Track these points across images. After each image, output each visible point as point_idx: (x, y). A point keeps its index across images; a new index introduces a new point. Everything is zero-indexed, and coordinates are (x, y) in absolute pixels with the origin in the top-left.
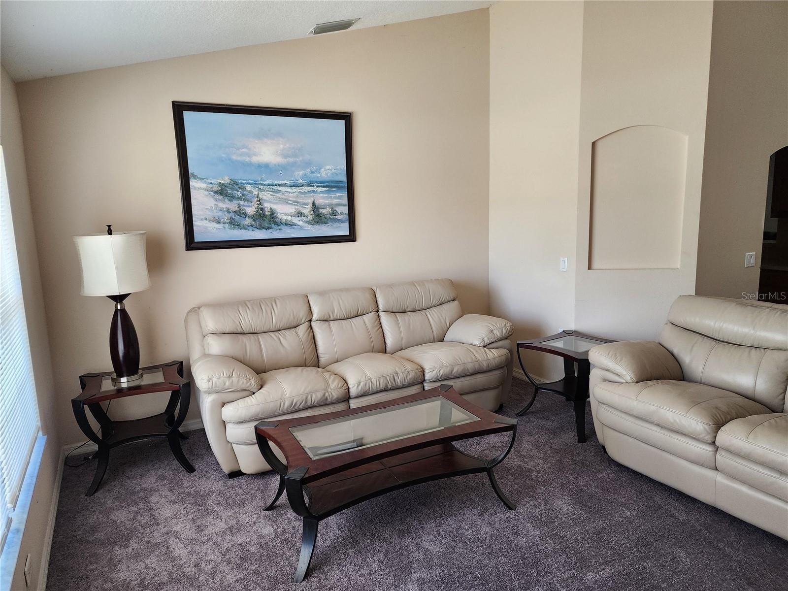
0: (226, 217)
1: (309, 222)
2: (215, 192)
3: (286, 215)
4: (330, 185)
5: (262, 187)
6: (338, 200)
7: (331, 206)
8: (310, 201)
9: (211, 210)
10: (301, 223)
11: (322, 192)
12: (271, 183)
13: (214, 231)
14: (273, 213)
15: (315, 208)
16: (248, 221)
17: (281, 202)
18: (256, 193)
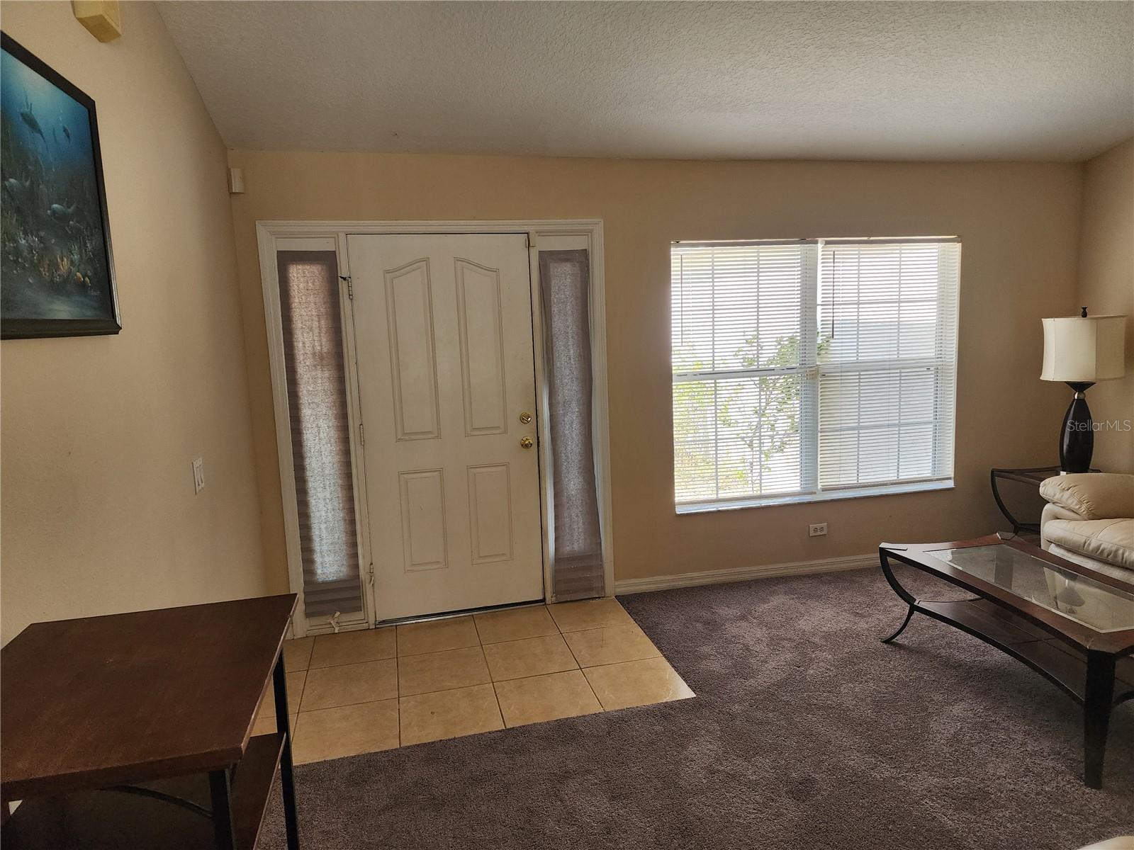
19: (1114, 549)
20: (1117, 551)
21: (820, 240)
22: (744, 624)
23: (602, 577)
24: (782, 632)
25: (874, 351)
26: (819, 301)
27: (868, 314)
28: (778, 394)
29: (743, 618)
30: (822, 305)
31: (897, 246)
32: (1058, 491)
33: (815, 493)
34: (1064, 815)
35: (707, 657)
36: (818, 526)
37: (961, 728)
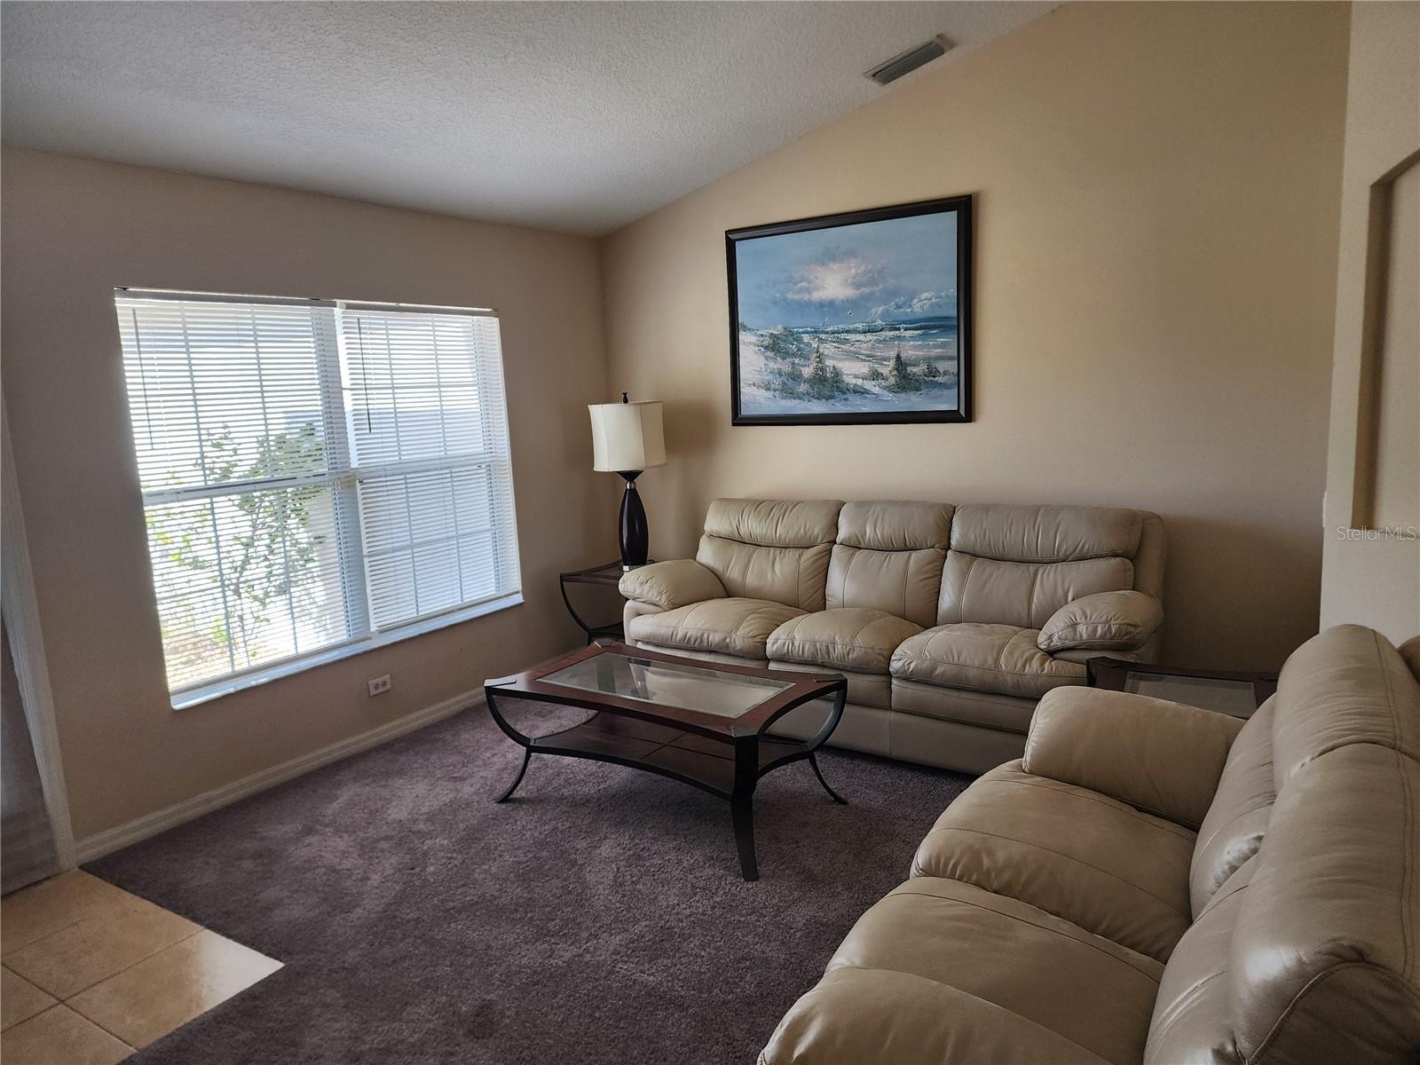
0: (777, 383)
1: (889, 389)
2: (766, 348)
3: (856, 377)
4: (928, 325)
5: (823, 336)
6: (940, 350)
7: (928, 360)
8: (893, 354)
9: (760, 372)
10: (876, 390)
11: (912, 338)
12: (836, 329)
13: (762, 400)
14: (837, 374)
15: (901, 364)
16: (803, 388)
17: (848, 357)
18: (816, 346)
20: (702, 635)
21: (338, 301)
22: (313, 839)
24: (371, 831)
26: (346, 383)
29: (309, 831)
30: (351, 389)
31: (429, 316)
32: (638, 586)
33: (370, 638)
35: (277, 904)
36: (379, 680)
37: (618, 869)
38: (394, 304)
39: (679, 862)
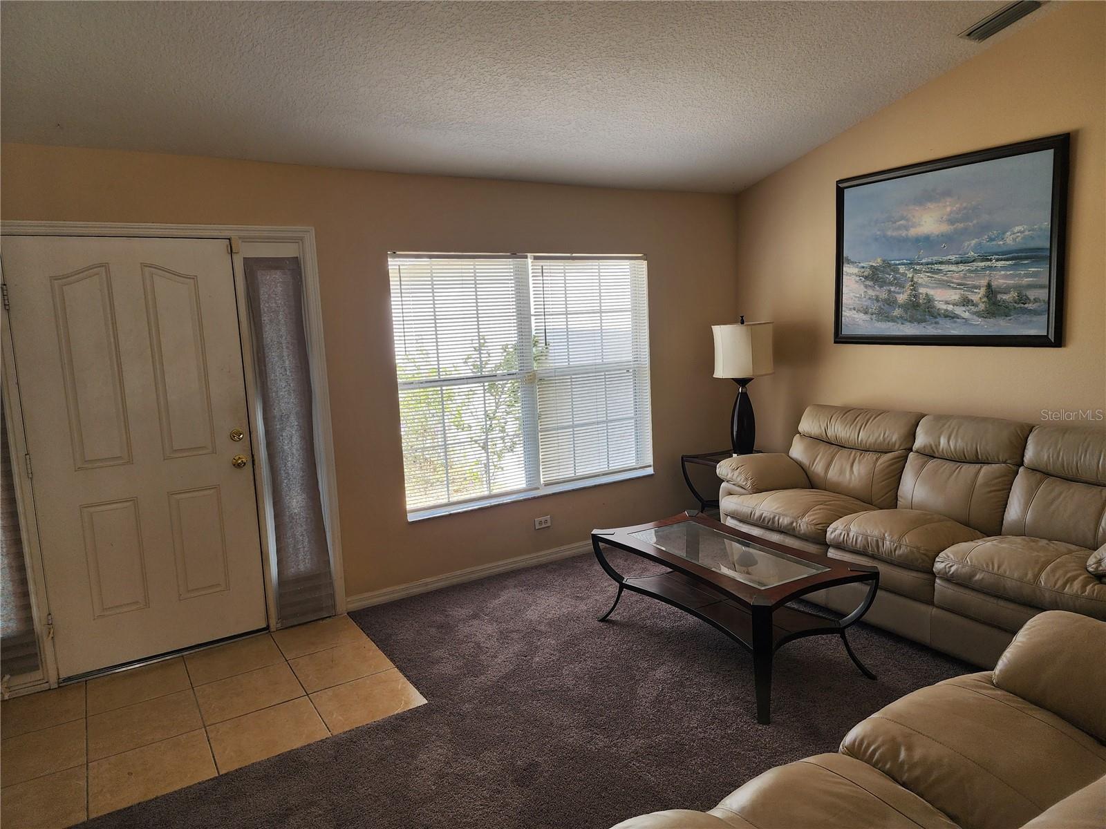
0: (874, 307)
1: (978, 314)
2: (866, 278)
3: (947, 303)
4: (1019, 256)
5: (918, 267)
6: (1031, 279)
7: (1018, 288)
8: (984, 282)
9: (860, 298)
10: (966, 315)
11: (1003, 268)
12: (930, 260)
13: (861, 322)
14: (929, 300)
15: (991, 292)
16: (897, 312)
17: (940, 286)
18: (911, 276)
19: (772, 517)
20: (774, 517)
21: (529, 255)
22: (476, 622)
23: (332, 596)
24: (511, 626)
25: (582, 357)
26: (533, 312)
27: (576, 323)
28: (506, 398)
29: (475, 616)
30: (535, 315)
31: (596, 262)
32: (730, 471)
33: (538, 489)
34: (742, 753)
35: (438, 661)
36: (542, 519)
37: (662, 690)
38: (569, 255)
39: (712, 695)
